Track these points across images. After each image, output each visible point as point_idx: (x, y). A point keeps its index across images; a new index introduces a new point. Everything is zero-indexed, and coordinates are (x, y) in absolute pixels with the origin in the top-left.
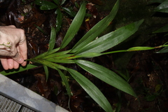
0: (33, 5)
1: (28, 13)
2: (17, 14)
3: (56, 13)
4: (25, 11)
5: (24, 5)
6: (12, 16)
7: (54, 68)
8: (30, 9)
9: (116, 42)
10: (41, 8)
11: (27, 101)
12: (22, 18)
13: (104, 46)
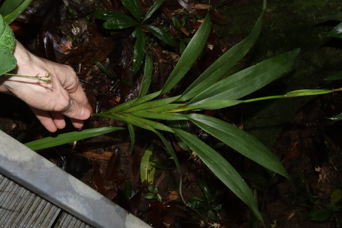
0: (90, 21)
1: (80, 36)
2: (60, 36)
3: (133, 35)
4: (75, 31)
5: (73, 19)
6: (49, 40)
7: (148, 128)
8: (85, 28)
9: (259, 84)
10: (106, 25)
11: (71, 200)
12: (69, 45)
13: (239, 90)
